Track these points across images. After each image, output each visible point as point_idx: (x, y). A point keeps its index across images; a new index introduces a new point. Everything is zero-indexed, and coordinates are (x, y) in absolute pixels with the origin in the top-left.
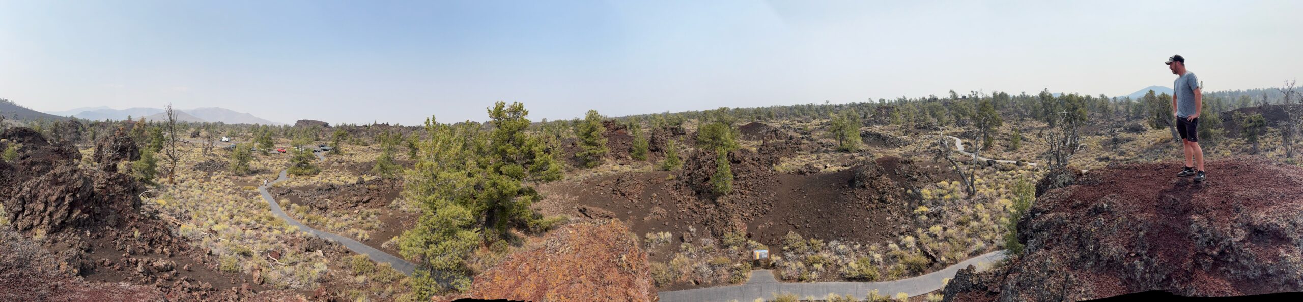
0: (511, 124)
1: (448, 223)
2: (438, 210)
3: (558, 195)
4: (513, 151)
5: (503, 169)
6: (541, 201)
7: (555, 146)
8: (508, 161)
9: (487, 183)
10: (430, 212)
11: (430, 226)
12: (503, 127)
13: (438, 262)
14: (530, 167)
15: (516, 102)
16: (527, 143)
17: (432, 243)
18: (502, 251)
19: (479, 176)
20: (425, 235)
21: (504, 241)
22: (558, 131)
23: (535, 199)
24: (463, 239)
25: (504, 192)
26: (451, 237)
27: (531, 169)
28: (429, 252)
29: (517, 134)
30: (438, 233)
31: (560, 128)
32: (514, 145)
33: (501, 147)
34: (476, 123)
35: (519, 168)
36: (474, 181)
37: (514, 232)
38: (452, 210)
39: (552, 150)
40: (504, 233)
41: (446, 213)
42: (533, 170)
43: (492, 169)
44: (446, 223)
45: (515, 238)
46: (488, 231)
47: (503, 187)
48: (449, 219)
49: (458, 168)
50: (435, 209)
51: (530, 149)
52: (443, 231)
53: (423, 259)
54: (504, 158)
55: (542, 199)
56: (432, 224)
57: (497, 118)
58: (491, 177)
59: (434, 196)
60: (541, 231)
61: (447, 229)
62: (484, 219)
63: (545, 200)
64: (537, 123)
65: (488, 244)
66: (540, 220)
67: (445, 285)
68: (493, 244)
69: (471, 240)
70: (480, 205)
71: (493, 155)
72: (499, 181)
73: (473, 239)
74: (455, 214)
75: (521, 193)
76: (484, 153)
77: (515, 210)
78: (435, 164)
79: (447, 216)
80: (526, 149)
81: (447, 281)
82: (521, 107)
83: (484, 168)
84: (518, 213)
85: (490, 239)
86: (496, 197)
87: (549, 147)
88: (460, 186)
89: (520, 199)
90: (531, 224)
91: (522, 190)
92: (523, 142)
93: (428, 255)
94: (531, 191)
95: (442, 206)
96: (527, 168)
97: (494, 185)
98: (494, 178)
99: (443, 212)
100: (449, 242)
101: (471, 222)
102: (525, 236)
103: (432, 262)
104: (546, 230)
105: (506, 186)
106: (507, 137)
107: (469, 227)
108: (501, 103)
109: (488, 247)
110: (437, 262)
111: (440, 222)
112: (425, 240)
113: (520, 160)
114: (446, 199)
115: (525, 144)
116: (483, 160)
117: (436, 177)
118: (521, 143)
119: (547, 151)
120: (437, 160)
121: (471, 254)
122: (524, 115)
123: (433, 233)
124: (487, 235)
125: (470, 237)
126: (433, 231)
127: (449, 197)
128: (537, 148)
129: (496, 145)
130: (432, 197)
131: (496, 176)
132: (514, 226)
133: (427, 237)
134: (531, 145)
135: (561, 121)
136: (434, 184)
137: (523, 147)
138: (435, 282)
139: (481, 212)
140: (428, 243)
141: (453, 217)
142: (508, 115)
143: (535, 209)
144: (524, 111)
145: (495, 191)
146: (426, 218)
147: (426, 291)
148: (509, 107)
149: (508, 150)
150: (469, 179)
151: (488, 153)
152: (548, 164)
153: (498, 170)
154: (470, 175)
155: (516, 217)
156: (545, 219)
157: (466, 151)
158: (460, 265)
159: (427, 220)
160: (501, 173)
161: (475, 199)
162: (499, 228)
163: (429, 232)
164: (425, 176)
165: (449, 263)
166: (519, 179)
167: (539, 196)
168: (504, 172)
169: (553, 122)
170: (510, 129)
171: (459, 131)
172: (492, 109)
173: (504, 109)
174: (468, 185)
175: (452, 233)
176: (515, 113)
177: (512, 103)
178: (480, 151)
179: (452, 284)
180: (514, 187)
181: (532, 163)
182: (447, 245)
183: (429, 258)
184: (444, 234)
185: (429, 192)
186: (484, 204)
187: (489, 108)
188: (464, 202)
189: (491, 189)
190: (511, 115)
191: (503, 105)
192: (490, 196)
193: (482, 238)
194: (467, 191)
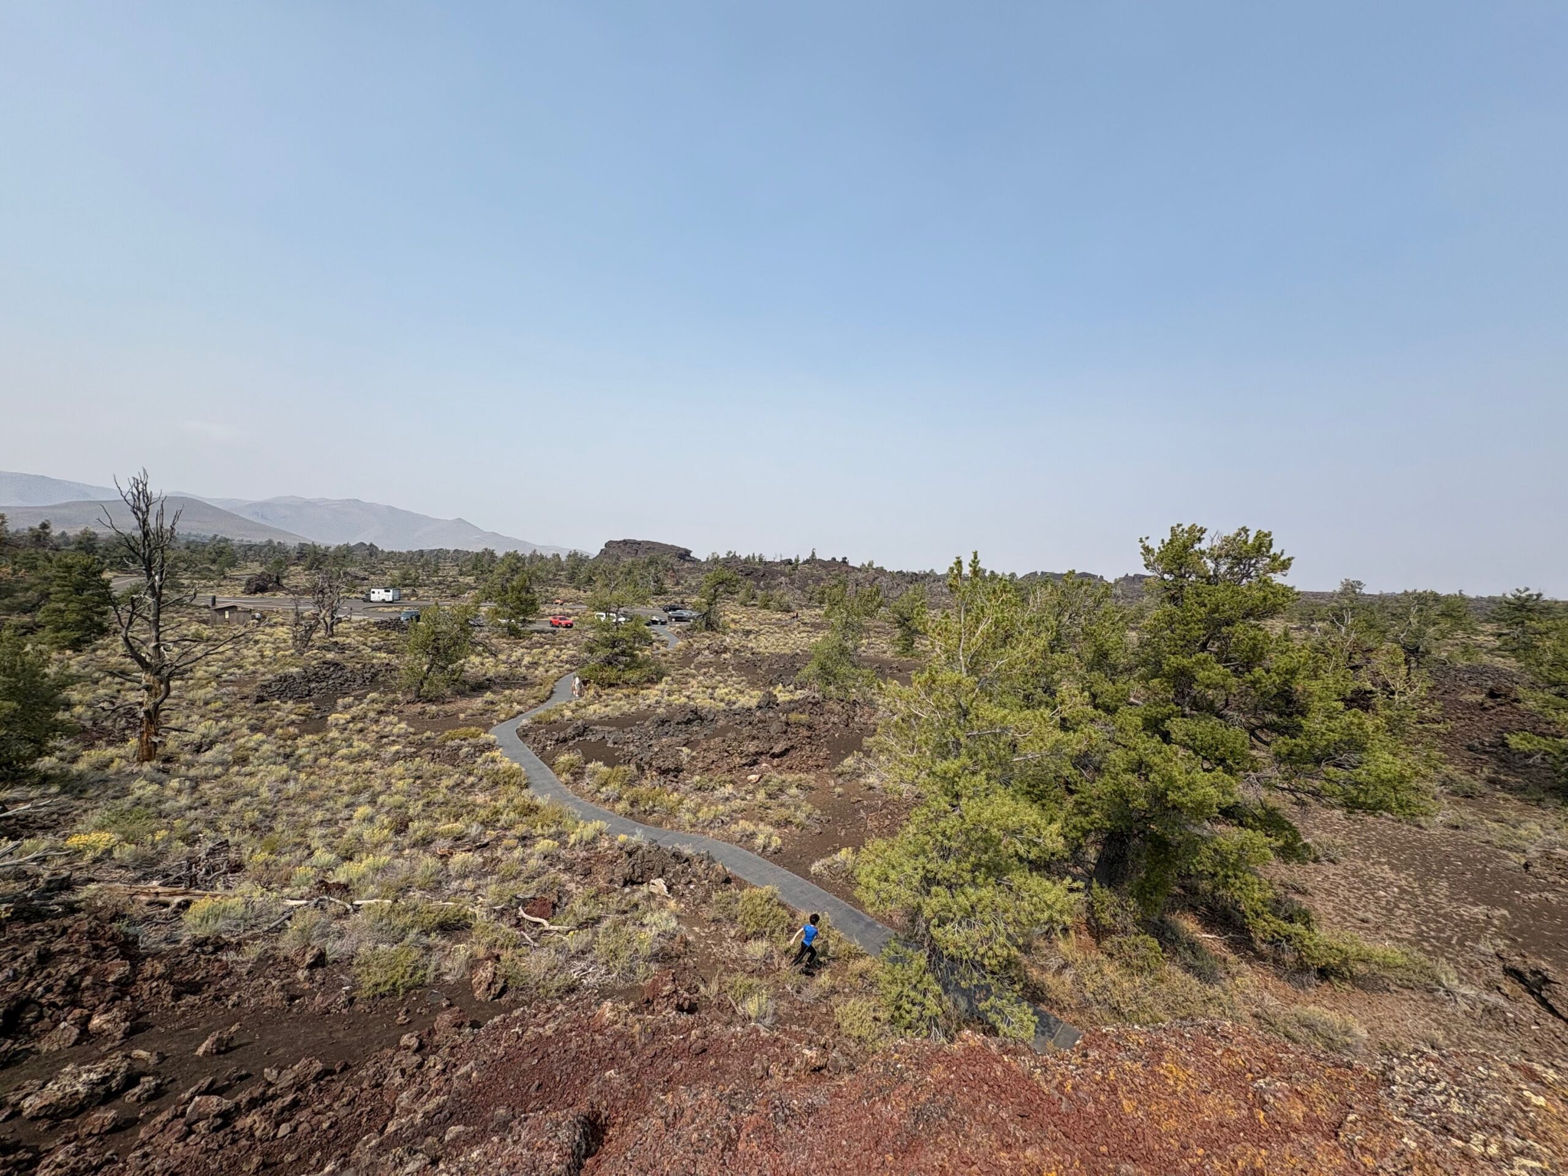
0: (1221, 594)
1: (989, 841)
2: (964, 800)
3: (1393, 867)
4: (1218, 679)
5: (1177, 727)
6: (1311, 865)
7: (1399, 686)
8: (1195, 705)
9: (1116, 756)
10: (944, 803)
11: (940, 838)
12: (1191, 601)
13: (952, 937)
14: (1283, 744)
15: (1245, 530)
16: (1277, 661)
17: (939, 884)
18: (1141, 970)
19: (1094, 733)
20: (922, 859)
21: (1154, 943)
22: (1419, 634)
23: (1290, 852)
24: (1025, 894)
25: (1171, 796)
26: (992, 880)
27: (1284, 750)
28: (931, 905)
29: (1239, 627)
30: (958, 862)
31: (1427, 622)
32: (1223, 658)
33: (1176, 661)
34: (1094, 577)
35: (1235, 735)
36: (1075, 742)
37: (1188, 925)
38: (1006, 809)
39: (1379, 699)
40: (1155, 919)
41: (987, 814)
42: (1291, 753)
43: (1139, 721)
44: (985, 840)
45: (1193, 947)
46: (1105, 895)
47: (1171, 781)
48: (994, 831)
49: (1027, 697)
50: (957, 796)
51: (1286, 682)
52: (972, 859)
53: (913, 921)
54: (1180, 694)
55: (1316, 860)
56: (944, 834)
57: (1171, 572)
58: (1131, 743)
59: (958, 763)
60: (1302, 968)
61: (985, 857)
62: (1091, 854)
63: (1330, 869)
64: (1315, 595)
65: (1098, 932)
66: (1298, 927)
67: (963, 1004)
68: (1115, 938)
69: (1049, 907)
70: (1086, 814)
71: (1144, 678)
72: (1157, 759)
73: (1058, 906)
74: (1012, 822)
75: (1231, 814)
76: (1114, 667)
77: (1203, 861)
78: (969, 681)
79: (990, 823)
80: (1271, 682)
81: (968, 994)
82: (1263, 543)
83: (1110, 710)
84: (1214, 875)
85: (1106, 919)
86: (1141, 802)
87: (1368, 686)
88: (1031, 752)
89: (1230, 836)
90: (1263, 927)
91: (1236, 805)
92: (1261, 656)
93: (927, 912)
94: (1272, 821)
95: (976, 794)
96: (1268, 744)
97: (1140, 767)
98: (1141, 747)
99: (976, 810)
100: (985, 892)
101: (1053, 854)
102: (1232, 958)
103: (937, 933)
104: (1324, 973)
105: (1182, 779)
106: (1198, 632)
107: (1044, 866)
108: (1193, 528)
109: (1098, 943)
110: (949, 936)
111: (967, 833)
112: (921, 872)
113: (1240, 710)
114: (989, 778)
115: (1267, 663)
116: (1108, 686)
117: (966, 713)
118: (1253, 658)
119: (1360, 700)
120: (973, 669)
121: (1043, 943)
122: (1274, 571)
123: (945, 858)
124: (1097, 905)
125: (1050, 898)
126: (946, 853)
127: (998, 772)
128: (1315, 686)
129: (1158, 652)
130: (951, 765)
131: (1148, 746)
132: (1193, 908)
133: (928, 867)
134: (1293, 672)
135: (1436, 598)
136: (958, 733)
137: (1258, 671)
138: (937, 988)
139: (1086, 833)
140: (929, 881)
141: (1006, 830)
142: (1211, 565)
143: (1282, 884)
144: (1274, 558)
145: (1140, 786)
146: (931, 816)
147: (914, 1004)
148: (1217, 543)
149: (1201, 675)
150: (1059, 734)
151: (1129, 670)
152: (1362, 748)
153: (1155, 726)
154: (1064, 725)
155: (1205, 885)
156: (1323, 934)
157: (1056, 656)
158: (1009, 963)
159: (931, 820)
160: (1166, 737)
161: (1071, 792)
162: (1142, 895)
163: (935, 854)
164: (938, 707)
165: (981, 951)
166: (1229, 770)
167: (1306, 846)
168: (1177, 734)
169: (1396, 598)
170: (1216, 610)
171: (1041, 596)
172: (1155, 545)
173: (1197, 546)
174: (1056, 750)
175: (996, 870)
176: (1238, 560)
177: (1231, 532)
178: (1101, 660)
179: (983, 1006)
180: (1211, 790)
181: (1293, 731)
182: (980, 900)
183: (928, 921)
184: (976, 867)
185: (943, 751)
186: (1097, 815)
187: (1147, 543)
188: (1036, 793)
189: (1129, 777)
190: (1223, 569)
191: (1196, 534)
192: (1122, 796)
193: (1080, 908)
194: (1052, 767)
